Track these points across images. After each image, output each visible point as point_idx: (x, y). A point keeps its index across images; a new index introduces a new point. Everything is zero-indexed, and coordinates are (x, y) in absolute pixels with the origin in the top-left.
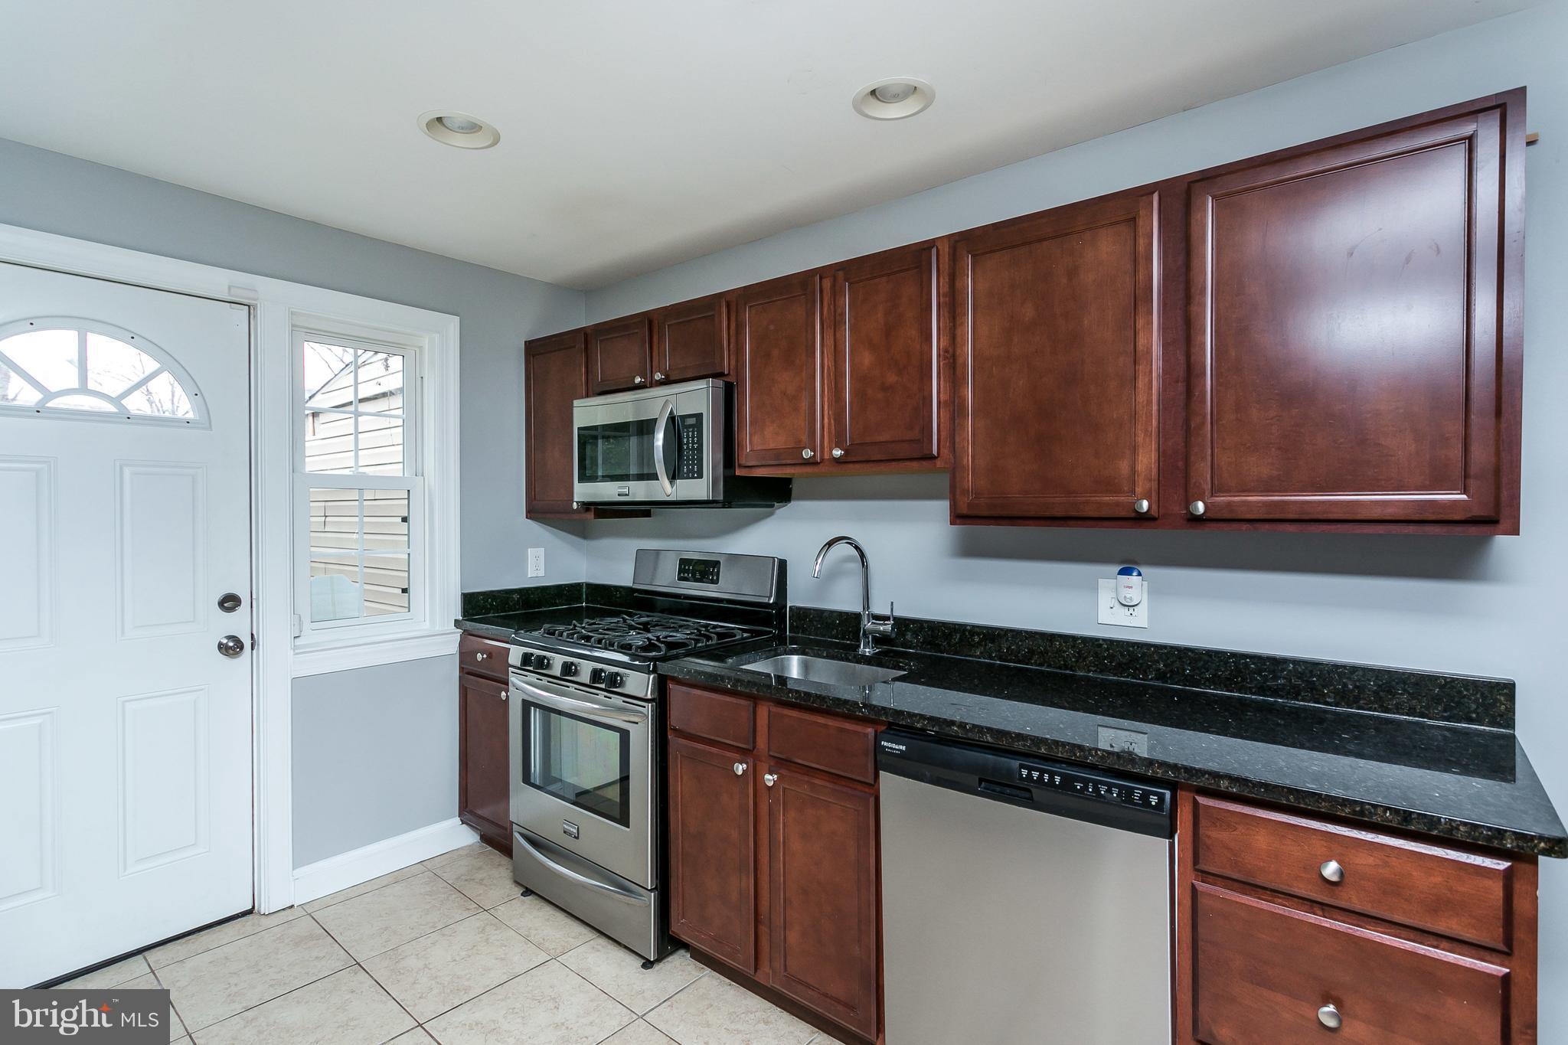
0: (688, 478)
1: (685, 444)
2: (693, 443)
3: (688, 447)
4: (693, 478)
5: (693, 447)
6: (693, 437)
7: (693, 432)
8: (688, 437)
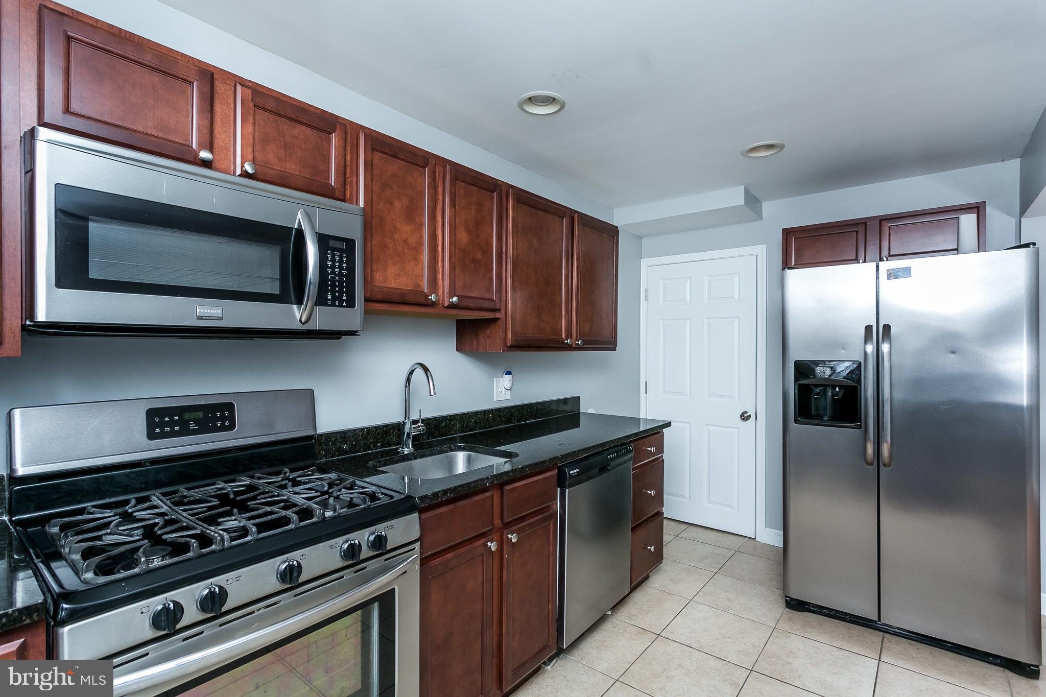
0: (333, 305)
1: (329, 268)
2: (341, 268)
3: (333, 272)
4: (341, 306)
5: (340, 272)
6: (341, 261)
7: (341, 257)
8: (333, 260)
